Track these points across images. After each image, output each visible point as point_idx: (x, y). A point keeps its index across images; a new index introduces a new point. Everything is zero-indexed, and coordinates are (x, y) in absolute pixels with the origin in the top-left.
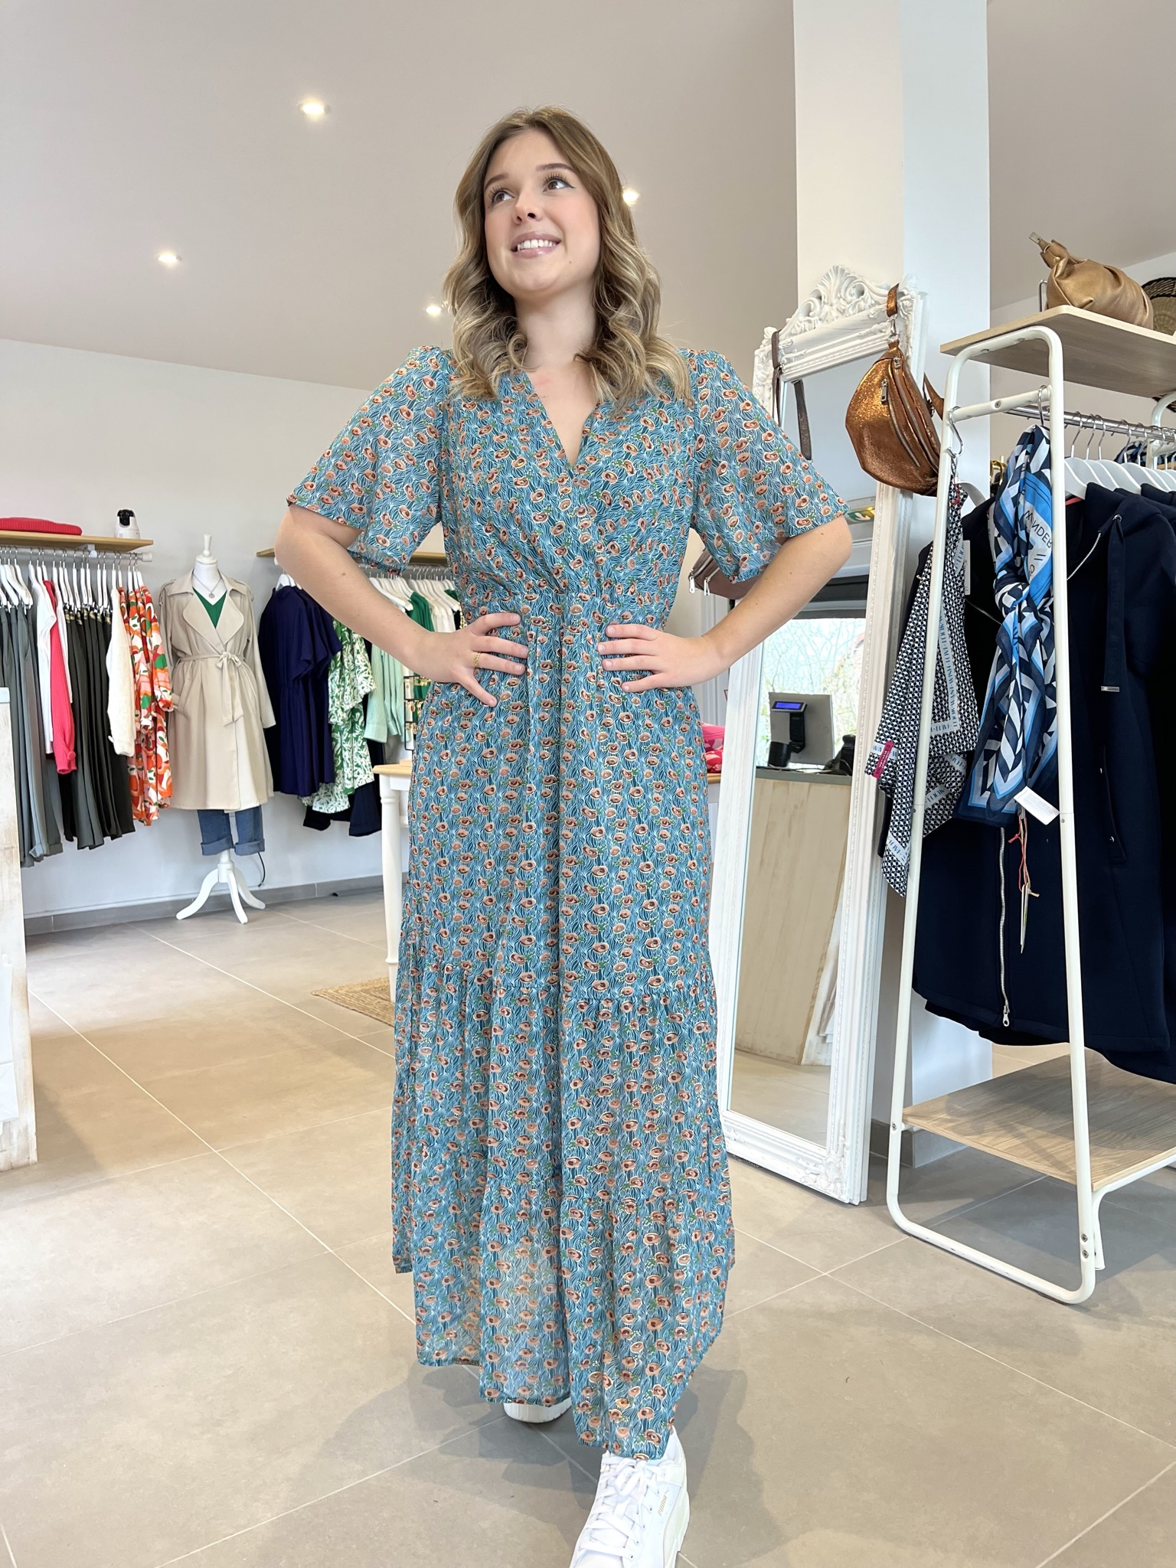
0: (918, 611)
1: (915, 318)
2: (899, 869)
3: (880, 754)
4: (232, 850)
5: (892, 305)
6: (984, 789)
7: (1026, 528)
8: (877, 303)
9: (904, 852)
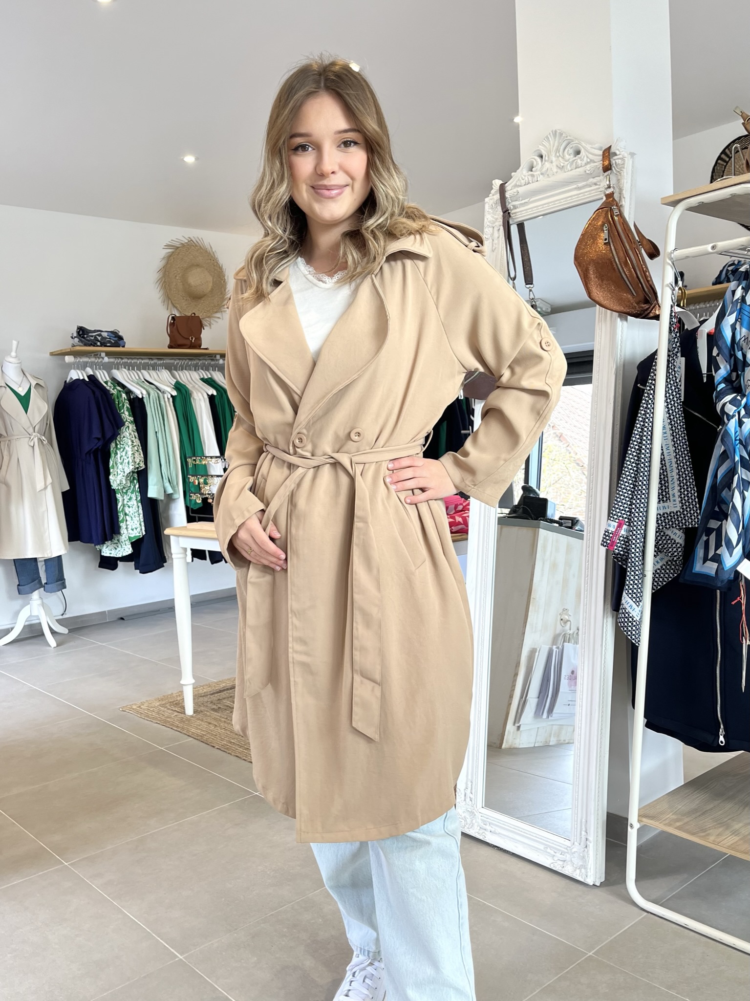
0: (644, 414)
1: (627, 174)
2: (634, 623)
3: (614, 530)
4: (42, 589)
5: (606, 163)
6: (705, 559)
7: (742, 349)
8: (592, 161)
9: (637, 609)
